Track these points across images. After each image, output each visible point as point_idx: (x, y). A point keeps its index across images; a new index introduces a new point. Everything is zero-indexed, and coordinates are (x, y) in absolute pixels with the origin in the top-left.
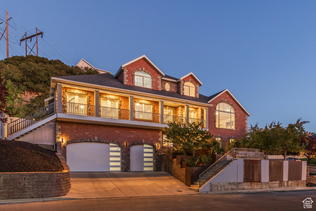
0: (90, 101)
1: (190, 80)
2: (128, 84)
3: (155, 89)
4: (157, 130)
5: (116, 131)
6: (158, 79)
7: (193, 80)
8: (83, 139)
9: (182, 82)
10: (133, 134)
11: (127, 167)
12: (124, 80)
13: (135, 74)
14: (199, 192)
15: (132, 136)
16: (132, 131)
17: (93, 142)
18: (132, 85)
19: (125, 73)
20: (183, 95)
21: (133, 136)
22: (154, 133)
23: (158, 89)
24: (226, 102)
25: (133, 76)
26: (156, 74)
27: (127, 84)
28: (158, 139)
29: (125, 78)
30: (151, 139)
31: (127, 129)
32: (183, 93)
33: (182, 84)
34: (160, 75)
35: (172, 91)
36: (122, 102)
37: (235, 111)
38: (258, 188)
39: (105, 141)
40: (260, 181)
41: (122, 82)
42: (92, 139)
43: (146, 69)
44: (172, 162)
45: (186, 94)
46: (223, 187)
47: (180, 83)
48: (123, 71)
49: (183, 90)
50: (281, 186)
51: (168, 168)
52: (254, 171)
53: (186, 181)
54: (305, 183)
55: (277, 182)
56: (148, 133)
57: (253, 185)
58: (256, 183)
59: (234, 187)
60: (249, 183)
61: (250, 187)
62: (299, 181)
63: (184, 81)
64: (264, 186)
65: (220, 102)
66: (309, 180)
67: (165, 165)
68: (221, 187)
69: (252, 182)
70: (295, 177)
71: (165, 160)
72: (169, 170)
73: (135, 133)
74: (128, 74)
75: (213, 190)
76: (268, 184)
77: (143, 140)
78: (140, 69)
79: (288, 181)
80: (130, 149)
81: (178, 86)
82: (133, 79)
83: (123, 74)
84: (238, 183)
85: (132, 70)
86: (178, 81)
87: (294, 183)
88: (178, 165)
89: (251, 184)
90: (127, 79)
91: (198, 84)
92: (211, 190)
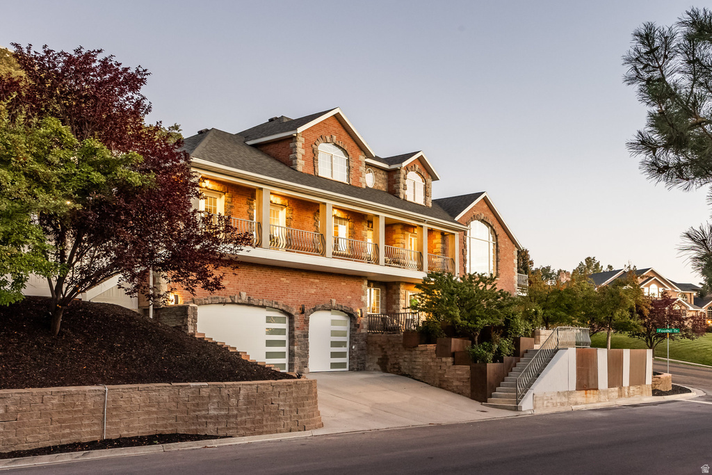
0: (232, 207)
1: (417, 166)
2: (306, 171)
3: (355, 184)
4: (358, 277)
5: (282, 279)
6: (360, 161)
7: (421, 167)
8: (218, 298)
9: (403, 171)
10: (313, 286)
11: (303, 362)
12: (298, 160)
13: (319, 149)
14: (517, 411)
15: (313, 291)
16: (312, 280)
17: (238, 304)
18: (313, 174)
19: (299, 144)
20: (404, 200)
21: (315, 290)
22: (353, 284)
23: (360, 186)
24: (483, 220)
25: (315, 152)
26: (356, 151)
27: (304, 172)
28: (360, 298)
29: (299, 156)
30: (348, 297)
31: (303, 273)
32: (405, 196)
33: (402, 176)
34: (363, 154)
35: (379, 187)
36: (294, 212)
38: (594, 402)
39: (261, 303)
40: (597, 389)
41: (289, 163)
42: (236, 297)
43: (339, 138)
44: (414, 353)
45: (410, 199)
46: (551, 401)
47: (397, 171)
48: (294, 139)
49: (405, 189)
50: (620, 396)
51: (396, 364)
52: (588, 370)
53: (472, 391)
54: (651, 389)
55: (617, 389)
56: (343, 284)
57: (588, 395)
58: (592, 391)
59: (564, 400)
60: (584, 392)
61: (584, 399)
62: (643, 386)
63: (407, 168)
64: (603, 397)
65: (472, 220)
66: (655, 384)
67: (381, 357)
68: (547, 400)
69: (586, 390)
70: (638, 380)
71: (380, 346)
72: (399, 368)
73: (317, 283)
74: (304, 147)
75: (537, 406)
76: (606, 392)
77: (334, 301)
78: (328, 138)
79: (629, 387)
80: (308, 320)
81: (392, 177)
82: (314, 158)
83: (291, 145)
84: (570, 393)
85: (313, 139)
86: (393, 167)
87: (636, 390)
88: (444, 359)
89: (586, 394)
90: (303, 160)
91: (430, 177)
92: (535, 407)
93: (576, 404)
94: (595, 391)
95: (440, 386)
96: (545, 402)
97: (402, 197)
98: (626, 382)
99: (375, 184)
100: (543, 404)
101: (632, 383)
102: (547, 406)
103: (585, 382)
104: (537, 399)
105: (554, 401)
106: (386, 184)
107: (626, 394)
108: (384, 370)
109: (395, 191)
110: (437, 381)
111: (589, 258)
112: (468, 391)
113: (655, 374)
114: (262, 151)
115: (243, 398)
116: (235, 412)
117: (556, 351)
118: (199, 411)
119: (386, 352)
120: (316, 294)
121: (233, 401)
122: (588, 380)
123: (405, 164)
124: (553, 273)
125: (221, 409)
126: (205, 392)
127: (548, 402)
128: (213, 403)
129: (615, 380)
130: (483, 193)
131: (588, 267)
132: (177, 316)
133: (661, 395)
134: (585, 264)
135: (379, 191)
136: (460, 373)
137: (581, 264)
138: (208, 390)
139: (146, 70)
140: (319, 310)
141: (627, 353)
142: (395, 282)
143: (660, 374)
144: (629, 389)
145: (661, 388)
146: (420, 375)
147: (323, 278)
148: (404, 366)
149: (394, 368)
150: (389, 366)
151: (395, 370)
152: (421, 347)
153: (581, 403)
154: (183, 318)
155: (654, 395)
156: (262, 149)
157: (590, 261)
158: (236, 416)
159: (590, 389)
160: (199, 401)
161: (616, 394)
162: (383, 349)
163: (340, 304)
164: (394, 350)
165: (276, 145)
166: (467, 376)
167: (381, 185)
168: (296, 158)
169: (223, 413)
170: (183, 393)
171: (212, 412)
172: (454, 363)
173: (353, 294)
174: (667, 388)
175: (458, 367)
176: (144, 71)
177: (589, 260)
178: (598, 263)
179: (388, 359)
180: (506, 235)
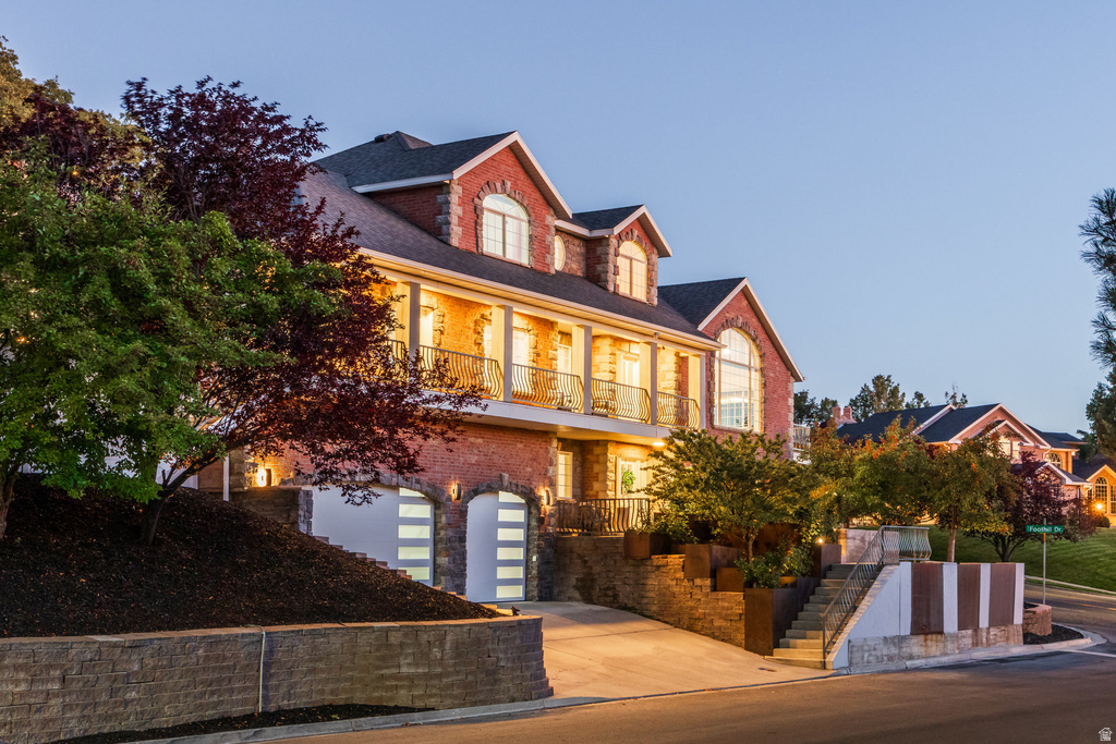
1: (636, 232)
2: (464, 246)
3: (539, 267)
4: (543, 433)
6: (548, 226)
7: (642, 234)
9: (614, 241)
10: (474, 451)
12: (452, 226)
13: (484, 205)
14: (825, 668)
15: (474, 459)
16: (472, 440)
18: (474, 250)
19: (454, 198)
20: (615, 293)
21: (476, 458)
22: (536, 445)
23: (546, 270)
24: (740, 328)
25: (478, 212)
26: (541, 208)
27: (461, 247)
28: (547, 471)
29: (454, 220)
30: (527, 469)
32: (616, 286)
33: (612, 251)
34: (552, 212)
35: (571, 268)
36: (446, 320)
37: (762, 361)
38: (938, 653)
40: (942, 633)
41: (438, 232)
43: (514, 184)
44: (642, 569)
45: (624, 290)
46: (874, 653)
47: (602, 241)
48: (445, 188)
49: (616, 273)
50: (976, 644)
51: (608, 589)
52: (928, 600)
53: (747, 636)
54: (1021, 633)
55: (970, 632)
56: (520, 446)
57: (929, 643)
58: (934, 636)
59: (894, 651)
60: (922, 637)
61: (923, 650)
62: (1010, 628)
63: (620, 238)
64: (950, 646)
65: (724, 327)
66: (1028, 624)
67: (582, 576)
68: (869, 651)
69: (926, 634)
70: (1001, 617)
71: (580, 557)
72: (615, 596)
73: (480, 444)
74: (462, 203)
75: (854, 661)
76: (955, 637)
77: (506, 476)
78: (498, 185)
79: (988, 629)
80: (466, 511)
81: (595, 251)
82: (476, 223)
83: (440, 198)
84: (902, 639)
85: (476, 189)
86: (597, 233)
87: (999, 634)
88: (698, 581)
89: (926, 640)
90: (459, 225)
91: (655, 251)
92: (851, 663)
93: (911, 657)
94: (939, 636)
95: (691, 629)
96: (866, 655)
97: (611, 289)
98: (984, 621)
99: (566, 263)
100: (863, 657)
101: (993, 623)
102: (868, 662)
103: (924, 621)
104: (855, 649)
105: (879, 653)
106: (583, 264)
107: (984, 640)
108: (588, 600)
109: (599, 276)
110: (686, 620)
111: (879, 378)
112: (741, 637)
113: (1026, 605)
114: (384, 206)
115: (451, 648)
116: (439, 670)
117: (880, 568)
118: (387, 668)
119: (591, 568)
120: (478, 464)
121: (436, 652)
122: (928, 617)
123: (617, 230)
124: (812, 406)
125: (417, 665)
126: (394, 639)
127: (870, 655)
128: (407, 656)
129: (968, 618)
130: (741, 279)
131: (879, 394)
132: (275, 506)
133: (1038, 643)
134: (872, 389)
135: (573, 276)
136: (726, 605)
137: (865, 389)
138: (400, 634)
139: (321, 124)
140: (483, 492)
141: (985, 570)
142: (598, 441)
143: (1035, 606)
144: (988, 633)
145: (1035, 629)
146: (654, 608)
147: (488, 435)
148: (625, 592)
149: (606, 595)
150: (596, 592)
151: (608, 599)
152: (657, 559)
153: (919, 657)
154: (288, 511)
155: (1025, 643)
156: (383, 201)
157: (882, 384)
158: (439, 676)
159: (932, 633)
160: (386, 651)
161: (968, 641)
162: (586, 562)
163: (514, 482)
164: (605, 565)
165: (411, 197)
166: (739, 609)
167: (574, 266)
168: (449, 223)
169: (420, 670)
170: (362, 640)
171: (404, 670)
172: (714, 588)
173: (535, 463)
174: (1045, 630)
175: (720, 594)
176: (318, 125)
177: (880, 381)
178: (896, 388)
179: (593, 580)
180: (777, 355)
